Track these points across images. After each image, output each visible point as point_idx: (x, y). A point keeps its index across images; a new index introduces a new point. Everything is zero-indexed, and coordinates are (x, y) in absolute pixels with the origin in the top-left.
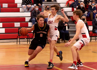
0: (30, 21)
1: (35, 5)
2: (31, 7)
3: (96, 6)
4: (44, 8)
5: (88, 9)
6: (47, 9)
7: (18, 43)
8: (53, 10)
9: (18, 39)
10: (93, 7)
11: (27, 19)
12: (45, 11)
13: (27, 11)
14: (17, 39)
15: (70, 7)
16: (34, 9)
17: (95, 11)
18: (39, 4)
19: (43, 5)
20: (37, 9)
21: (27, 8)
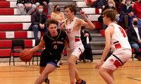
0: (31, 29)
1: (38, 4)
2: (31, 8)
3: (133, 5)
4: (52, 9)
5: (120, 10)
6: (57, 10)
7: (12, 63)
8: (67, 12)
9: (12, 57)
10: (128, 8)
11: (26, 26)
12: (53, 13)
13: (25, 13)
14: (10, 57)
15: (92, 7)
16: (36, 10)
17: (132, 13)
18: (45, 3)
19: (50, 3)
20: (41, 10)
21: (25, 8)
